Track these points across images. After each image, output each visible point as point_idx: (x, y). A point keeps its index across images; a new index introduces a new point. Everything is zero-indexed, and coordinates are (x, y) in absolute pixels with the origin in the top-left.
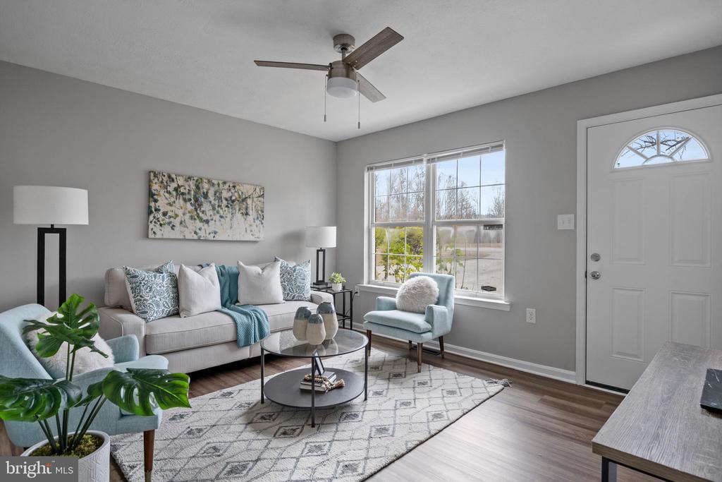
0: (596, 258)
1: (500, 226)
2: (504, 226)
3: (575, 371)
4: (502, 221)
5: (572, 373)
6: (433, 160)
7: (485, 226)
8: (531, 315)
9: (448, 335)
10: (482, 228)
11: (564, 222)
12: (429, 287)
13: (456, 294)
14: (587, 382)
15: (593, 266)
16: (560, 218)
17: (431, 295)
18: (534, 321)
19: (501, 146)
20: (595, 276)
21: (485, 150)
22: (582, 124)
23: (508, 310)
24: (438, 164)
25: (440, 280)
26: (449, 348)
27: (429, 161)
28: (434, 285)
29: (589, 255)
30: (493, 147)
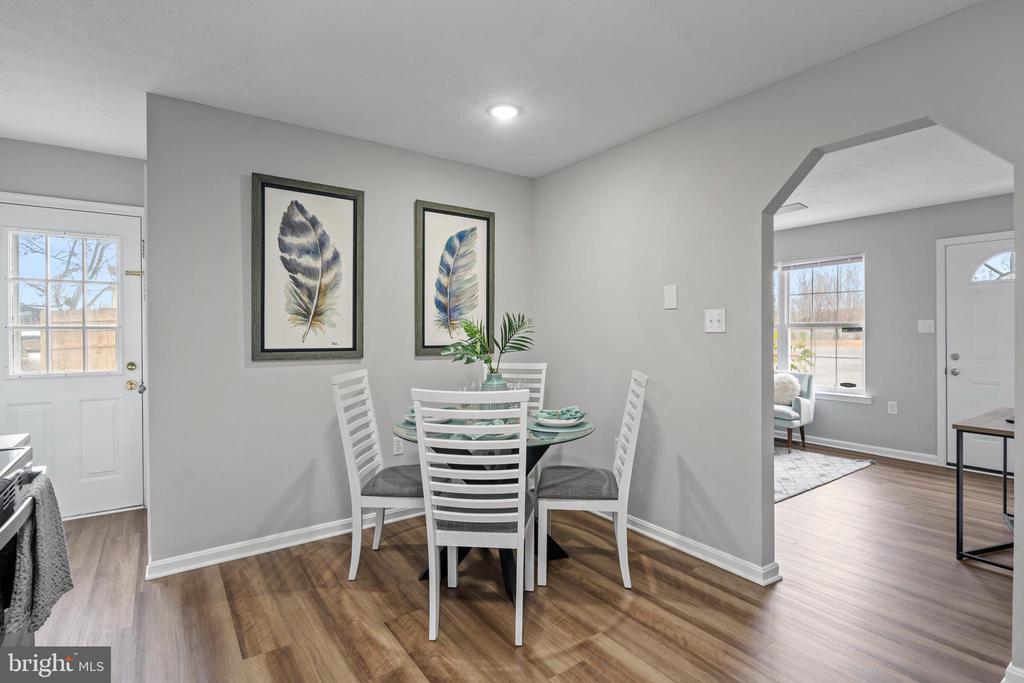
0: (955, 357)
1: (860, 329)
2: (864, 329)
3: (936, 454)
4: (862, 324)
5: (934, 456)
6: (788, 268)
7: (844, 329)
8: (892, 407)
9: (809, 425)
10: (840, 330)
11: (924, 326)
12: (791, 383)
13: (817, 389)
14: (948, 464)
15: (952, 365)
16: (921, 323)
17: (794, 389)
18: (895, 412)
19: (861, 258)
20: (954, 373)
21: (844, 261)
22: (940, 243)
23: (869, 402)
24: (792, 272)
25: (800, 377)
26: (810, 439)
27: (784, 268)
28: (796, 381)
29: (949, 354)
30: (852, 259)
